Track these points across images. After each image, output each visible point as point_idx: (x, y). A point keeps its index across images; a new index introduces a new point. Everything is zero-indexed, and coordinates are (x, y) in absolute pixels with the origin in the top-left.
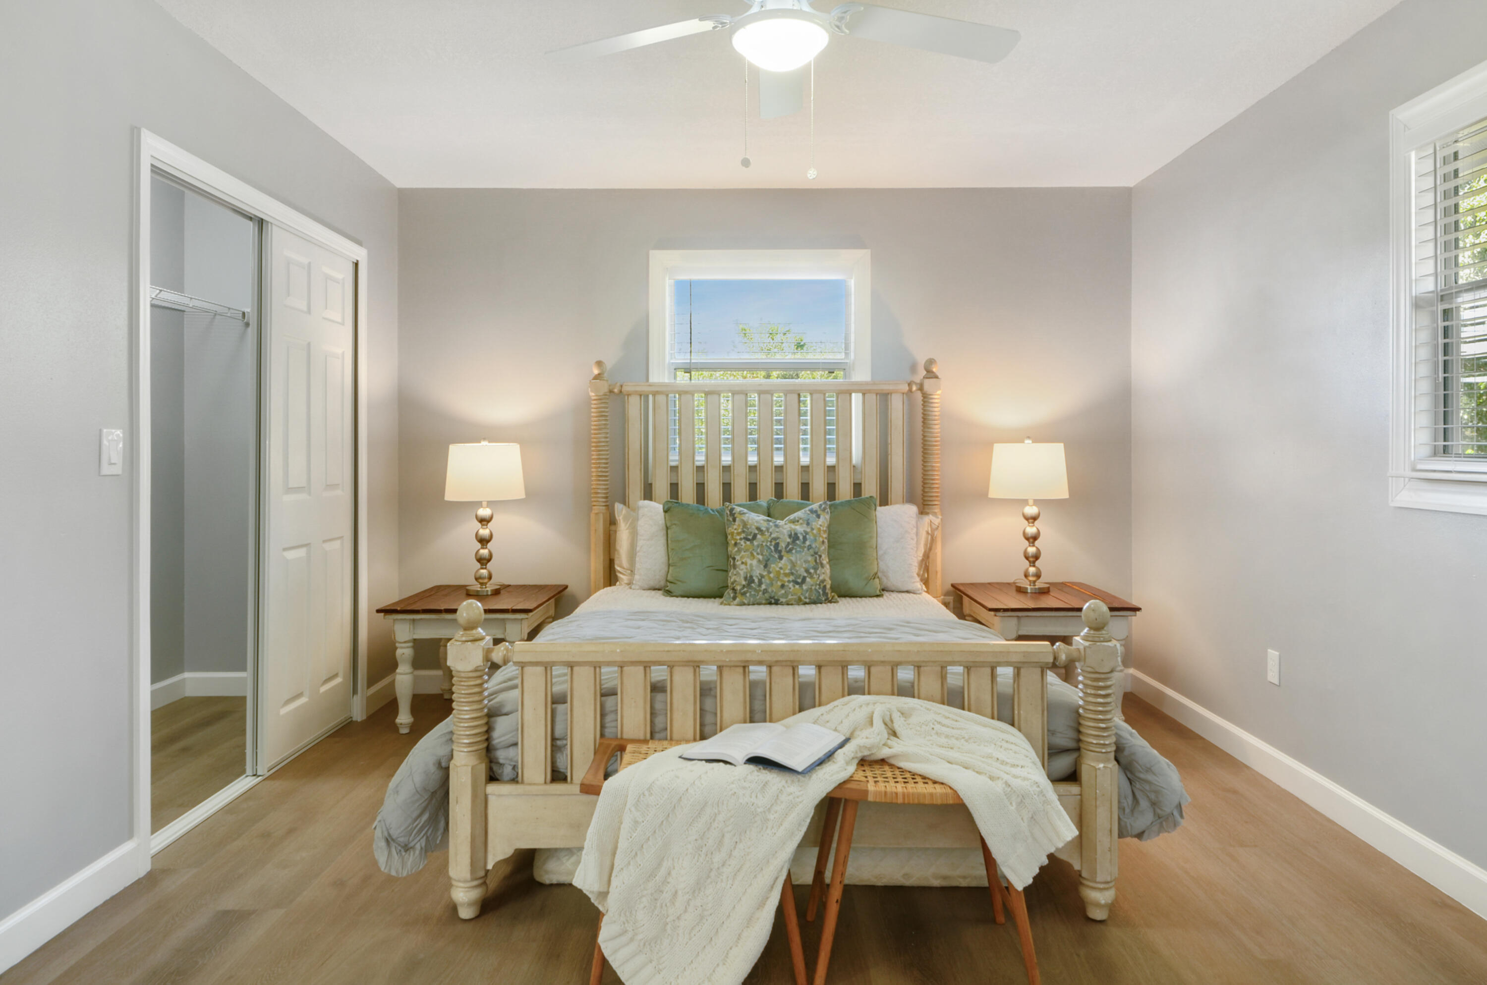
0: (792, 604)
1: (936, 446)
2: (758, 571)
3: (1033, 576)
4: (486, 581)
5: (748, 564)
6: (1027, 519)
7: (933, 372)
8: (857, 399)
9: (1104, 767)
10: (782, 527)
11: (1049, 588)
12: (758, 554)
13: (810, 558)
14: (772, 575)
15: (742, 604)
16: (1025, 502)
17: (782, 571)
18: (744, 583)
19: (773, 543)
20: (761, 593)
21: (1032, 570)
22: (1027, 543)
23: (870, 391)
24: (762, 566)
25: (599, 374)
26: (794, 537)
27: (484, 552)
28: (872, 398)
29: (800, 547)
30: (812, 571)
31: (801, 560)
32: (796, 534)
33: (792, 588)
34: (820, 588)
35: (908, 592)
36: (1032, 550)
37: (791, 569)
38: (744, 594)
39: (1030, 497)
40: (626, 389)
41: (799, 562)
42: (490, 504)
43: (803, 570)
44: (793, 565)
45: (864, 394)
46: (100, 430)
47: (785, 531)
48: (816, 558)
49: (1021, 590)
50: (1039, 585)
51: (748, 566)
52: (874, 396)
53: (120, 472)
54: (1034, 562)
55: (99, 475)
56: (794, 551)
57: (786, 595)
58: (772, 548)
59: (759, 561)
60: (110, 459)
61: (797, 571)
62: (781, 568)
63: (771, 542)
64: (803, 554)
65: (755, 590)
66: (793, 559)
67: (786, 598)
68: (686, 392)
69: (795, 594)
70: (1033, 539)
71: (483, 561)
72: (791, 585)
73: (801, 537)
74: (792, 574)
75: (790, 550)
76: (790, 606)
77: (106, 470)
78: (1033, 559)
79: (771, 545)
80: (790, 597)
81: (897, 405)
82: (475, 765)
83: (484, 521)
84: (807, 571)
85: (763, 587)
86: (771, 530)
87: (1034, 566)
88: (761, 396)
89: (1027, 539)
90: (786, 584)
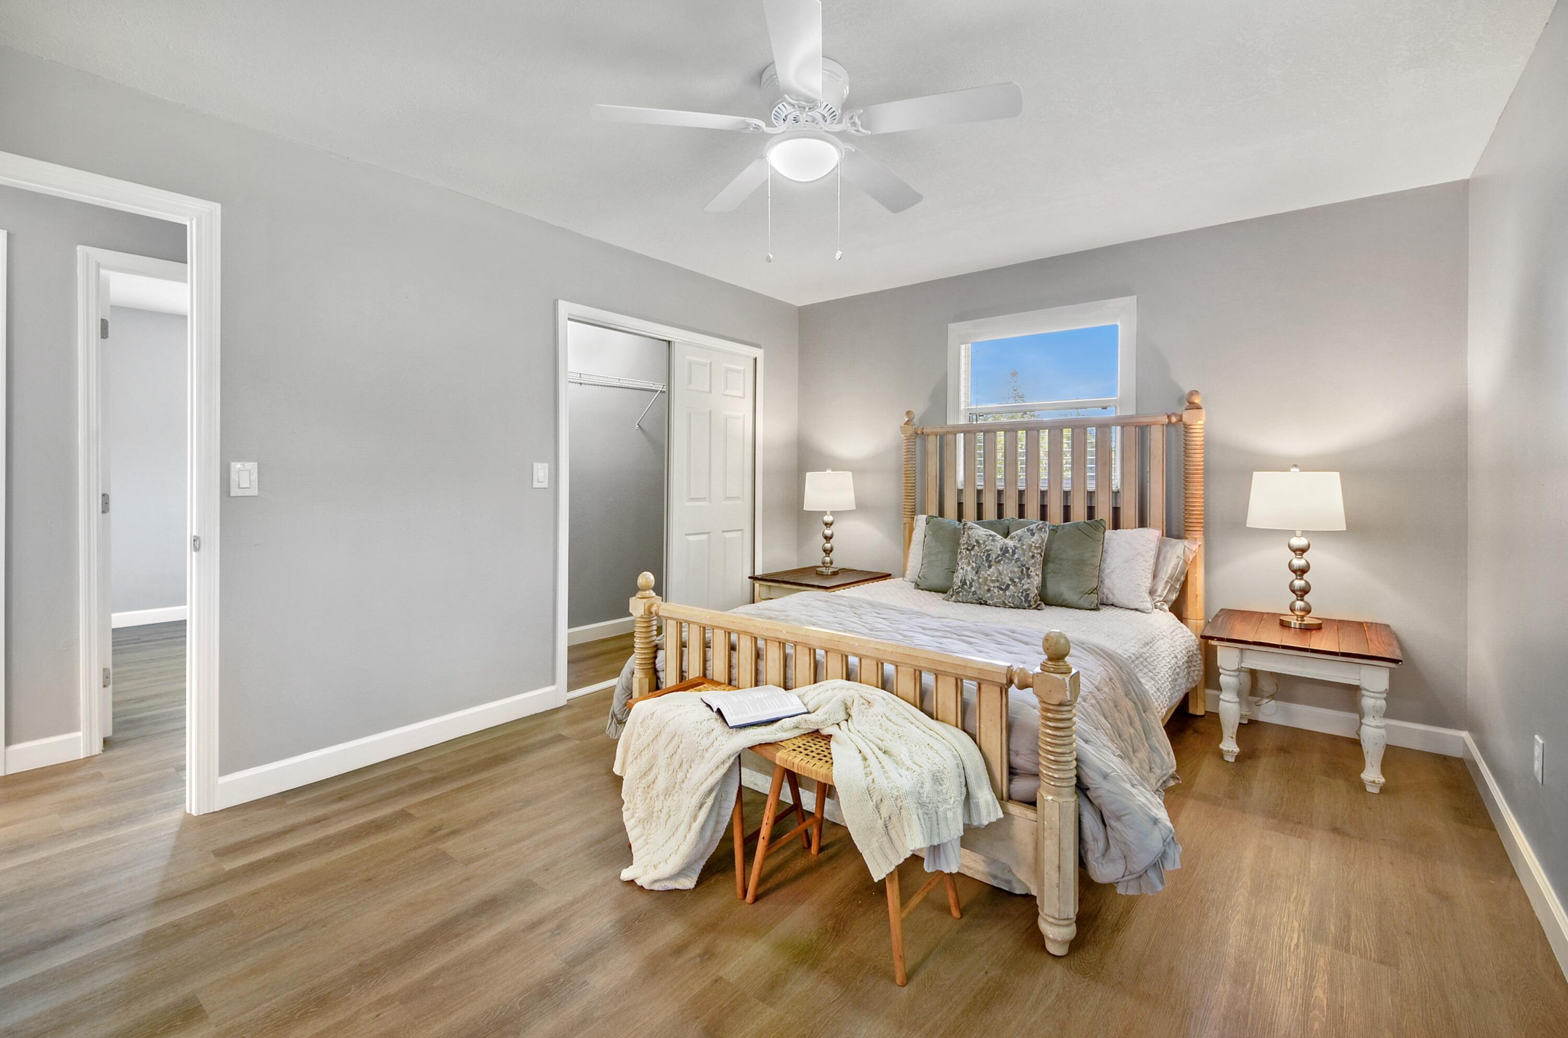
0: (999, 607)
1: (1196, 474)
2: (971, 576)
3: (1302, 610)
4: (829, 565)
5: (965, 569)
6: (1295, 550)
7: (1194, 403)
8: (1116, 432)
9: (1052, 800)
10: (998, 541)
11: (1320, 624)
12: (973, 562)
13: (1016, 570)
14: (981, 580)
15: (957, 601)
16: (1293, 533)
17: (989, 578)
18: (959, 584)
19: (986, 554)
20: (971, 594)
21: (1299, 604)
22: (1294, 576)
23: (1129, 424)
24: (974, 572)
25: (908, 421)
26: (1005, 550)
27: (828, 546)
28: (1132, 432)
29: (1009, 559)
30: (1017, 580)
31: (1007, 570)
32: (1006, 548)
33: (997, 593)
34: (1022, 596)
35: (1136, 610)
36: (1299, 583)
37: (997, 577)
38: (958, 593)
39: (1298, 529)
40: (925, 431)
41: (1005, 572)
42: (832, 513)
43: (1008, 578)
44: (1000, 573)
45: (1123, 427)
46: (533, 464)
47: (999, 545)
48: (1023, 569)
49: (1284, 625)
50: (1308, 620)
51: (964, 571)
52: (1133, 428)
53: (546, 486)
54: (1302, 596)
55: (532, 488)
56: (1002, 562)
57: (992, 598)
58: (984, 557)
59: (973, 568)
60: (538, 479)
61: (1002, 580)
62: (989, 575)
63: (984, 553)
64: (1011, 565)
65: (966, 590)
66: (1001, 568)
67: (992, 600)
68: (969, 432)
69: (1000, 598)
70: (1301, 572)
71: (828, 552)
72: (996, 590)
73: (1011, 551)
74: (998, 581)
75: (1000, 561)
76: (997, 608)
77: (536, 485)
78: (1303, 592)
79: (984, 555)
80: (995, 600)
81: (1156, 438)
82: (642, 678)
83: (828, 525)
84: (1012, 580)
85: (973, 589)
86: (986, 543)
87: (1302, 600)
88: (1029, 432)
89: (1295, 571)
90: (992, 589)
